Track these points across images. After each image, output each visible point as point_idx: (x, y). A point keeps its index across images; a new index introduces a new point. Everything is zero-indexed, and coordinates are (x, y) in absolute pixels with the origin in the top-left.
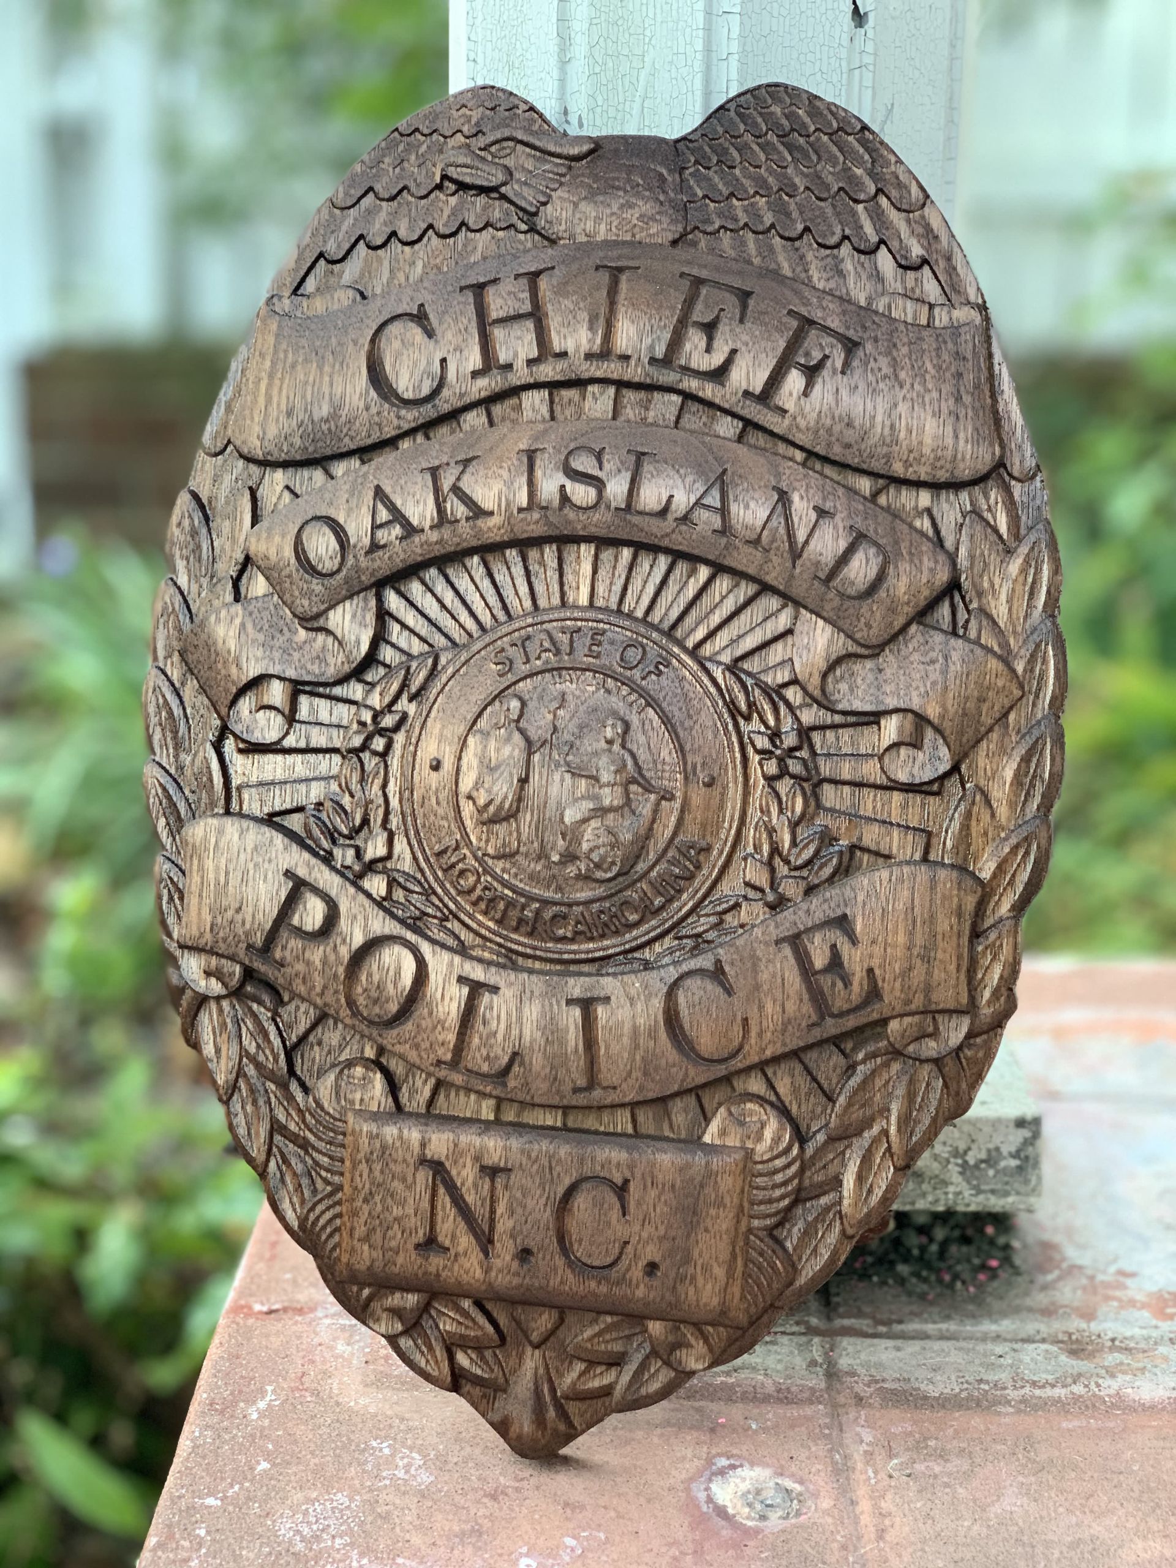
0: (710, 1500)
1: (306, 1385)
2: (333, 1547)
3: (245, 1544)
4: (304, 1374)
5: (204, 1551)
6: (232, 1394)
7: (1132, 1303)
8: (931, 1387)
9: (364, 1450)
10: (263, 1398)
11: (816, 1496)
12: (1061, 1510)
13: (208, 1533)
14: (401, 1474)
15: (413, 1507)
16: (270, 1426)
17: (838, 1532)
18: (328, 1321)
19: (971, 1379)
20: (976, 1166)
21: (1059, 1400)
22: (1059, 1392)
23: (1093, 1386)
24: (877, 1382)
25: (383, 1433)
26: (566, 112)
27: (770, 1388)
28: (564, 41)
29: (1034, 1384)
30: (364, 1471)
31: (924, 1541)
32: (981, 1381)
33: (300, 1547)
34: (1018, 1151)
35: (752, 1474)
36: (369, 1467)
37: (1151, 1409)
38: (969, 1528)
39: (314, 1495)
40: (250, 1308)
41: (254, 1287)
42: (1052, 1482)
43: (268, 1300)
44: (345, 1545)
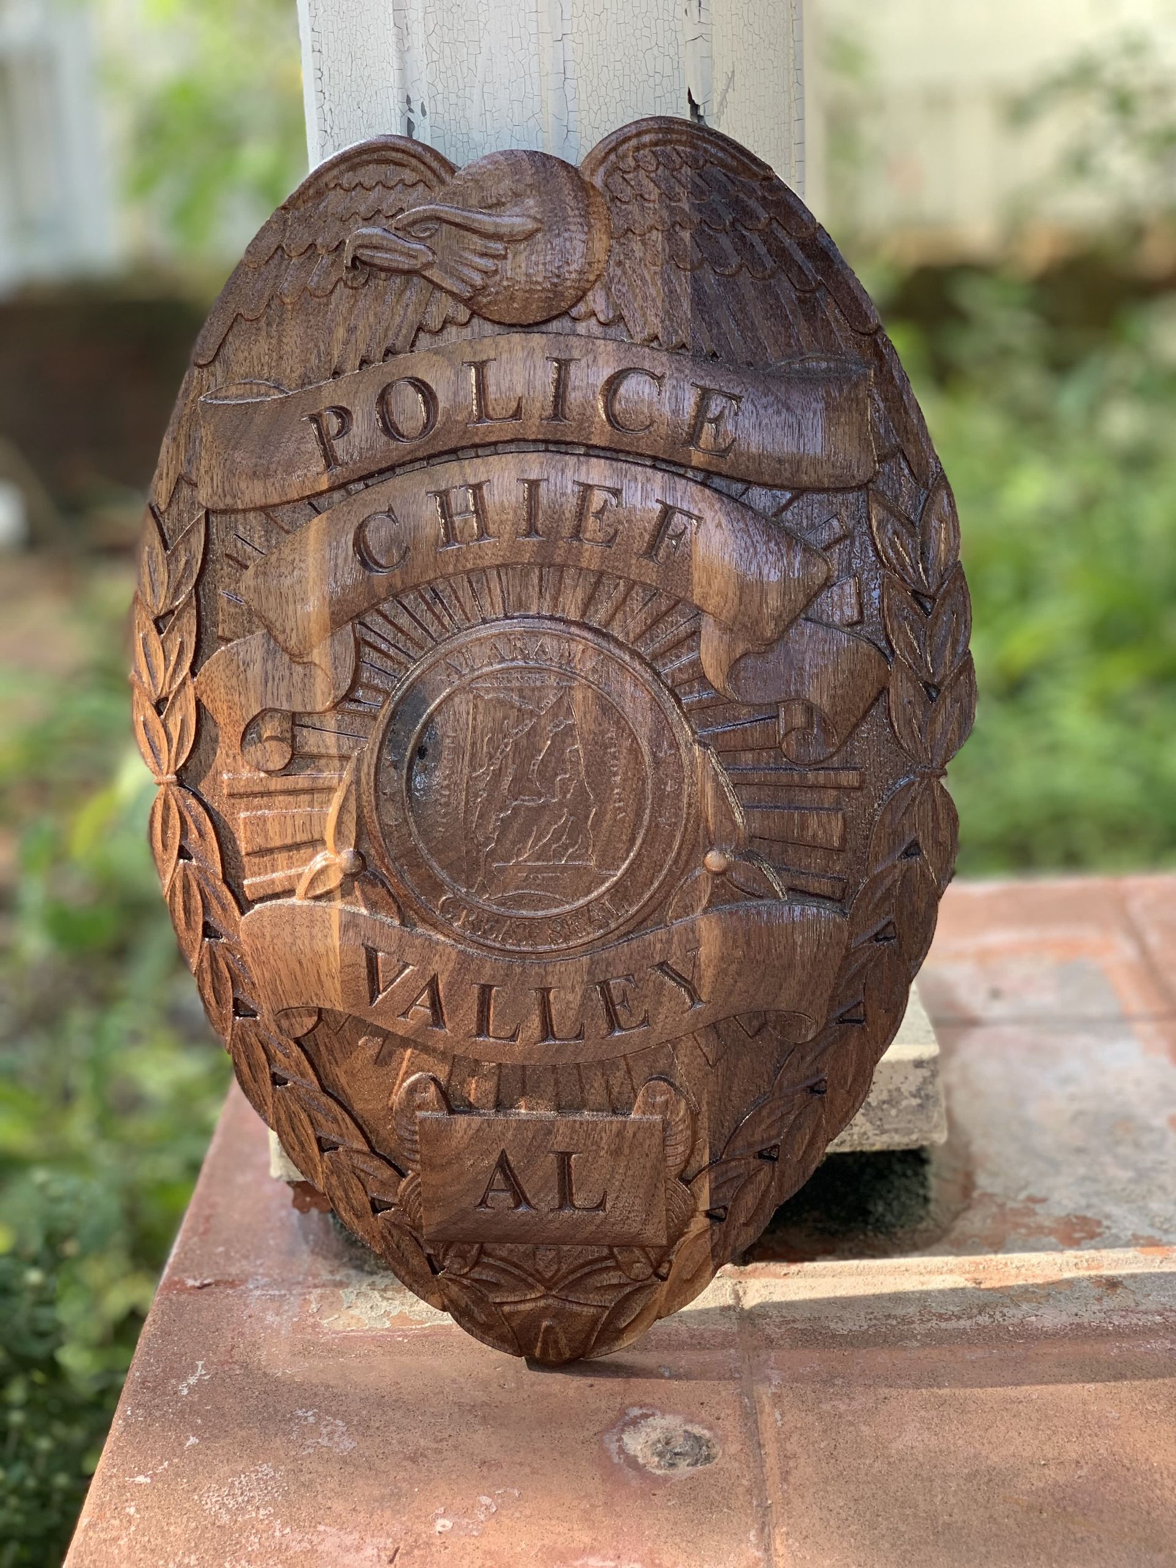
0: (622, 1450)
1: (236, 1358)
2: (256, 1518)
3: (172, 1520)
4: (233, 1347)
5: (133, 1528)
6: (164, 1371)
7: (1040, 1229)
8: (840, 1325)
9: (290, 1419)
10: (194, 1373)
11: (724, 1440)
12: (960, 1442)
13: (138, 1511)
14: (324, 1441)
15: (335, 1474)
16: (200, 1400)
17: (744, 1476)
18: (258, 1293)
19: (879, 1316)
20: (879, 1107)
21: (964, 1331)
22: (964, 1323)
23: (998, 1316)
24: (788, 1322)
25: (308, 1402)
26: (408, 101)
27: (685, 1335)
28: (402, 30)
29: (940, 1317)
30: (289, 1441)
31: (826, 1481)
32: (888, 1317)
33: (225, 1518)
34: (919, 1090)
35: (664, 1422)
36: (294, 1437)
37: (1052, 1336)
38: (871, 1466)
39: (240, 1467)
40: (183, 1283)
41: (187, 1262)
42: (954, 1415)
43: (201, 1274)
44: (269, 1516)
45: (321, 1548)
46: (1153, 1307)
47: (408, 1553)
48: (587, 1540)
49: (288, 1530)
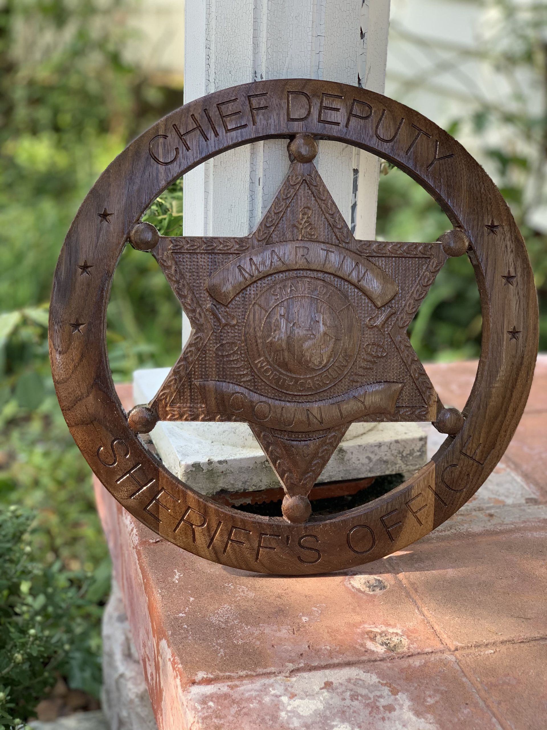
0: (353, 587)
1: (188, 567)
2: (235, 624)
3: (203, 628)
4: (185, 564)
5: (190, 633)
6: (163, 575)
9: (224, 588)
10: (176, 574)
11: (387, 580)
13: (188, 626)
14: (242, 594)
15: (254, 605)
16: (185, 584)
20: (406, 457)
21: (449, 536)
22: (447, 533)
23: (458, 529)
26: (255, 73)
28: (256, 45)
31: (431, 591)
33: (223, 626)
34: (420, 449)
35: (362, 576)
36: (230, 594)
37: (480, 535)
39: (217, 607)
40: (149, 541)
44: (239, 622)
45: (265, 631)
46: (509, 522)
47: (299, 630)
48: (359, 619)
49: (249, 627)
